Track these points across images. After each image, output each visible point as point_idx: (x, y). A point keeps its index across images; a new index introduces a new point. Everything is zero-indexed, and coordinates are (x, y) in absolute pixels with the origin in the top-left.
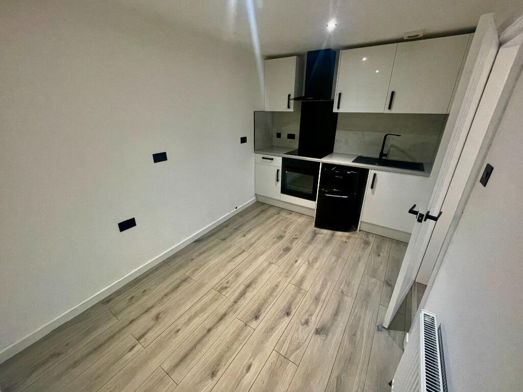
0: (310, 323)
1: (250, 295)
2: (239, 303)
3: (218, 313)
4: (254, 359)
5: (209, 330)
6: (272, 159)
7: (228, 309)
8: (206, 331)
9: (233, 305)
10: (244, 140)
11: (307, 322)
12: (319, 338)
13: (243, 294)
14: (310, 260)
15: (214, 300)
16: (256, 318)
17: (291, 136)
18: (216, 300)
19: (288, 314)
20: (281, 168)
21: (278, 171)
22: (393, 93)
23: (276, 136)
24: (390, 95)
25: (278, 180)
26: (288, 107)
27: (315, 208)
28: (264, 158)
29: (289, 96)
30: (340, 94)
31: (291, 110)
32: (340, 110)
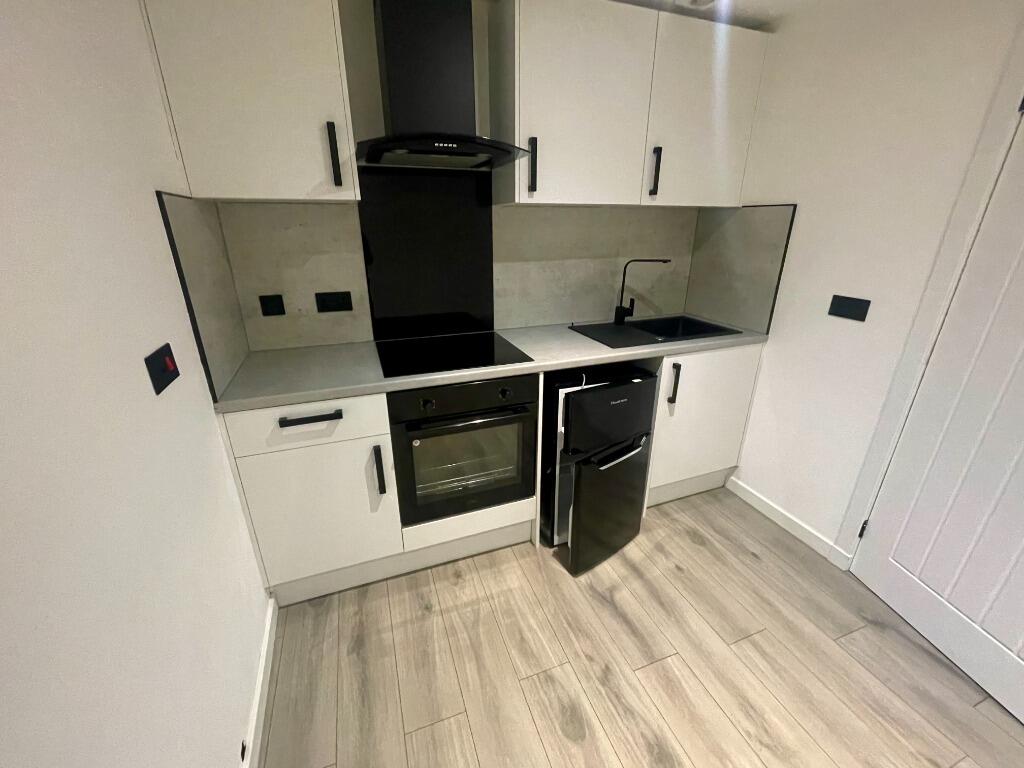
6: (339, 413)
10: (162, 369)
17: (333, 302)
20: (389, 435)
21: (377, 451)
22: (658, 151)
23: (260, 311)
24: (651, 158)
25: (382, 489)
26: (338, 181)
27: (534, 518)
28: (284, 423)
29: (331, 127)
30: (533, 142)
31: (351, 192)
32: (538, 198)
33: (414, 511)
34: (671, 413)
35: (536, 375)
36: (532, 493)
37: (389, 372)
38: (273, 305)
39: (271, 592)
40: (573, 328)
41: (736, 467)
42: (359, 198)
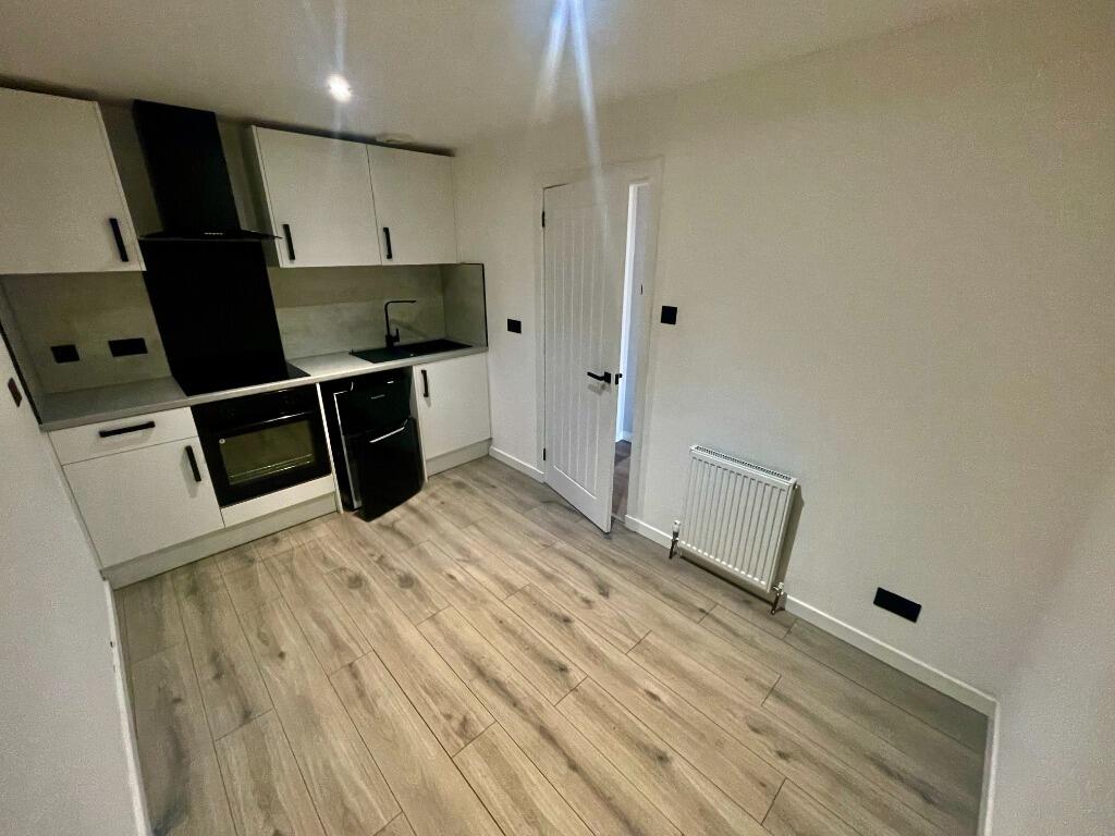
0: (589, 598)
1: (505, 673)
2: (520, 697)
3: (535, 747)
4: (640, 687)
5: (574, 767)
6: (151, 425)
7: (529, 721)
8: (575, 774)
9: (522, 711)
10: (15, 391)
11: (587, 601)
12: (614, 597)
13: (498, 686)
14: (459, 556)
15: (492, 754)
16: (563, 669)
17: (127, 347)
18: (494, 748)
19: (567, 620)
20: (198, 439)
21: (189, 450)
22: (386, 230)
23: (53, 359)
24: (382, 234)
25: (198, 478)
26: (124, 258)
27: (333, 490)
28: (104, 434)
29: (114, 223)
30: (286, 227)
31: (137, 264)
32: (297, 264)
33: (229, 494)
34: (429, 405)
35: (314, 386)
36: (328, 472)
37: (189, 393)
38: (66, 353)
39: (105, 574)
40: (354, 354)
41: (491, 439)
42: (144, 269)
